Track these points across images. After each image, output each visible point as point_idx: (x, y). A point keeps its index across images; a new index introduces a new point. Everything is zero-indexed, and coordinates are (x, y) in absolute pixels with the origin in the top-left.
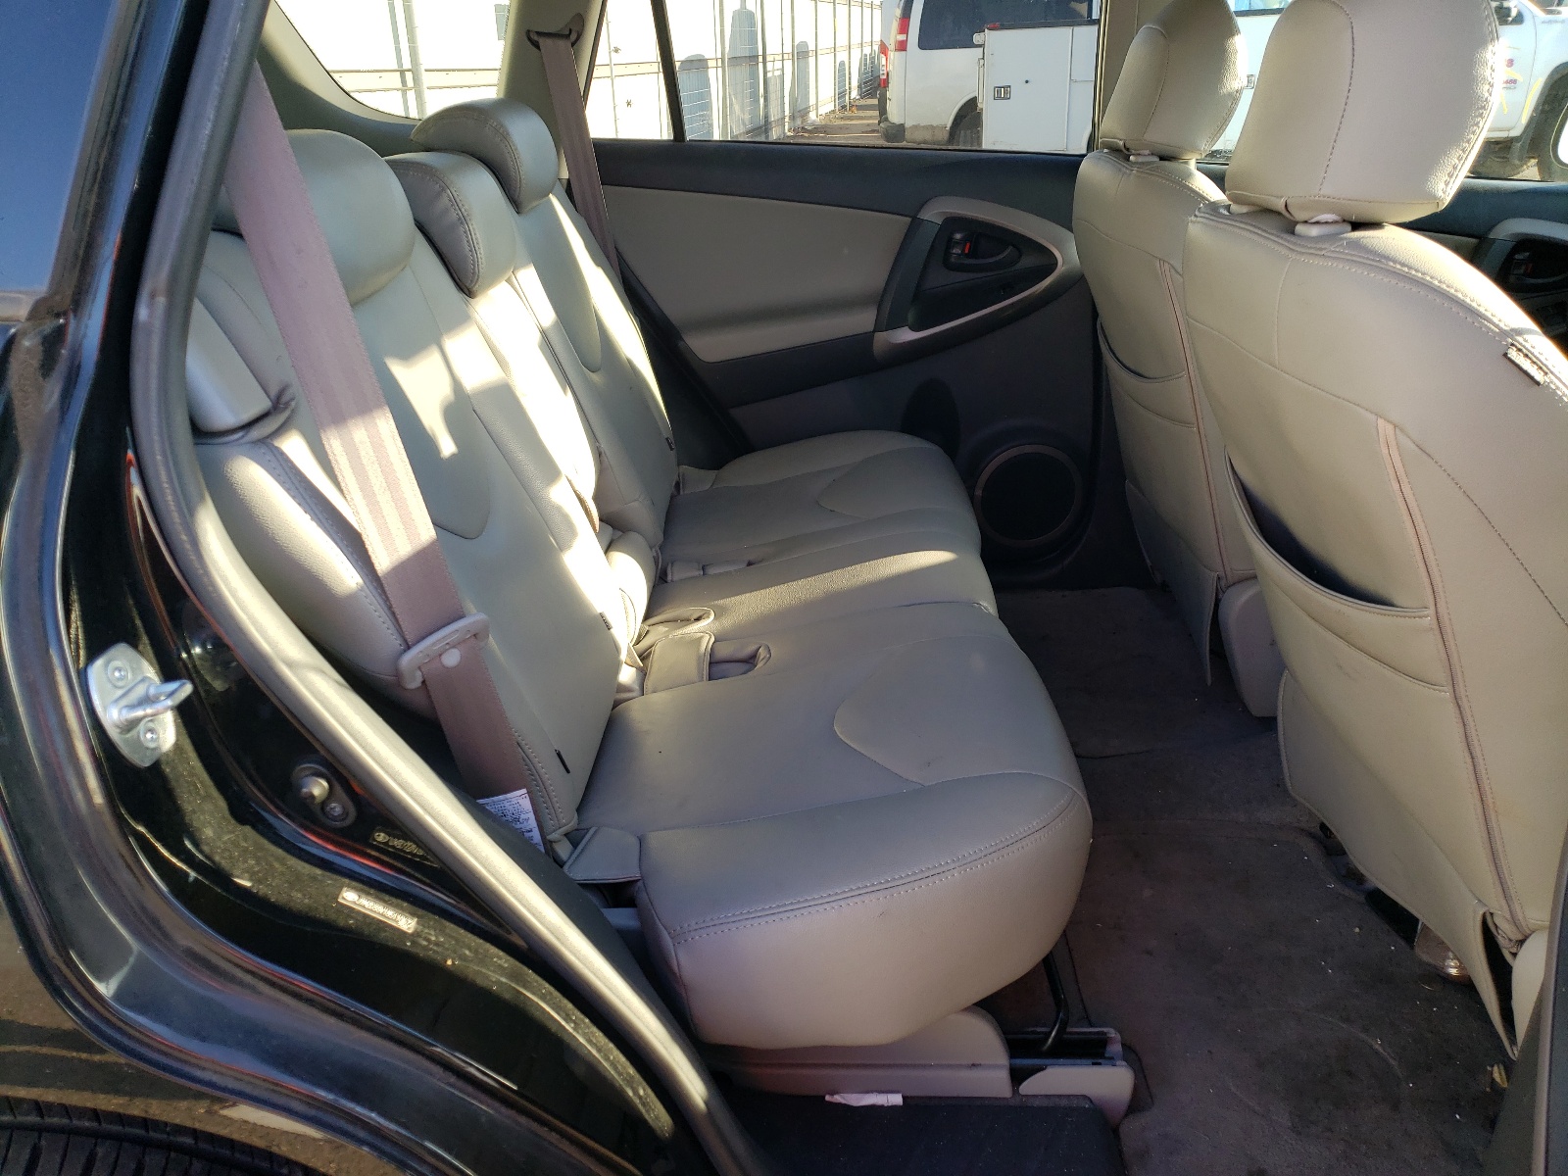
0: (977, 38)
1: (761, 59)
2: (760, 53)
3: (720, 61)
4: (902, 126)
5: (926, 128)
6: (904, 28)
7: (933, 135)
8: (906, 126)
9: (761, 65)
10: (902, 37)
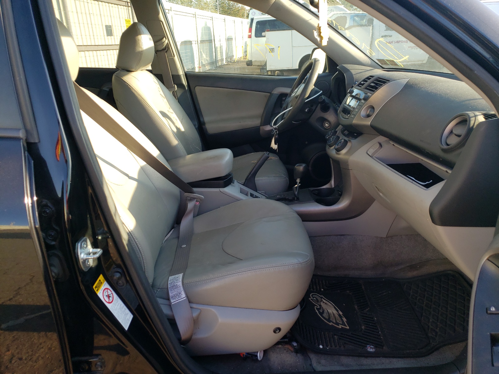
0: (263, 34)
1: (213, 41)
2: (213, 39)
3: (197, 42)
4: (251, 61)
5: (259, 61)
6: (250, 31)
7: (261, 64)
8: (252, 61)
9: (213, 43)
10: (250, 34)
